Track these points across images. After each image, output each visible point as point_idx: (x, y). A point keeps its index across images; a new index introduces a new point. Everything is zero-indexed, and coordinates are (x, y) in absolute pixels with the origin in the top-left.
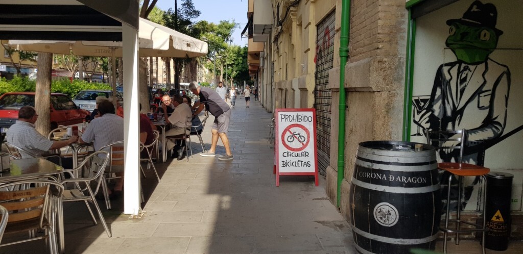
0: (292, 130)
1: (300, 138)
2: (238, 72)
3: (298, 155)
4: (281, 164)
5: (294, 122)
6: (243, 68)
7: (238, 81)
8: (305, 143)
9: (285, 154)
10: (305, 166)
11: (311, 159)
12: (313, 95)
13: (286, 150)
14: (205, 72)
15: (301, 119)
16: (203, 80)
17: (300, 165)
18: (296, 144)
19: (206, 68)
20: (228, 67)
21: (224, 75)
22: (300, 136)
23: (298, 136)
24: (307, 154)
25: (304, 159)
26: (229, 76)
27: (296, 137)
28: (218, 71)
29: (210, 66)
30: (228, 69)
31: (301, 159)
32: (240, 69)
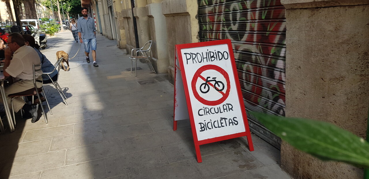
0: (205, 74)
1: (217, 85)
2: (72, 7)
3: (219, 111)
4: (198, 128)
5: (205, 63)
6: (76, 3)
7: (73, 14)
8: (224, 91)
9: (202, 112)
10: (231, 124)
11: (237, 112)
12: (197, 21)
13: (202, 105)
14: (43, 9)
15: (213, 57)
16: (43, 16)
17: (224, 124)
18: (213, 95)
19: (44, 6)
20: (62, 3)
21: (61, 10)
22: (217, 82)
23: (213, 83)
24: (230, 107)
25: (229, 115)
26: (65, 10)
27: (211, 85)
28: (55, 8)
29: (46, 3)
30: (63, 5)
31: (223, 115)
32: (73, 5)
